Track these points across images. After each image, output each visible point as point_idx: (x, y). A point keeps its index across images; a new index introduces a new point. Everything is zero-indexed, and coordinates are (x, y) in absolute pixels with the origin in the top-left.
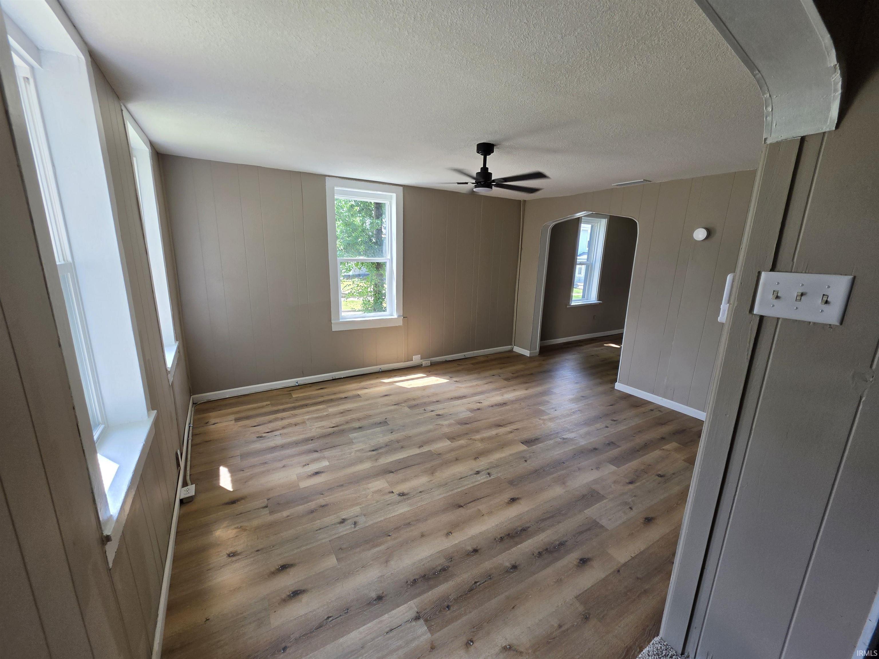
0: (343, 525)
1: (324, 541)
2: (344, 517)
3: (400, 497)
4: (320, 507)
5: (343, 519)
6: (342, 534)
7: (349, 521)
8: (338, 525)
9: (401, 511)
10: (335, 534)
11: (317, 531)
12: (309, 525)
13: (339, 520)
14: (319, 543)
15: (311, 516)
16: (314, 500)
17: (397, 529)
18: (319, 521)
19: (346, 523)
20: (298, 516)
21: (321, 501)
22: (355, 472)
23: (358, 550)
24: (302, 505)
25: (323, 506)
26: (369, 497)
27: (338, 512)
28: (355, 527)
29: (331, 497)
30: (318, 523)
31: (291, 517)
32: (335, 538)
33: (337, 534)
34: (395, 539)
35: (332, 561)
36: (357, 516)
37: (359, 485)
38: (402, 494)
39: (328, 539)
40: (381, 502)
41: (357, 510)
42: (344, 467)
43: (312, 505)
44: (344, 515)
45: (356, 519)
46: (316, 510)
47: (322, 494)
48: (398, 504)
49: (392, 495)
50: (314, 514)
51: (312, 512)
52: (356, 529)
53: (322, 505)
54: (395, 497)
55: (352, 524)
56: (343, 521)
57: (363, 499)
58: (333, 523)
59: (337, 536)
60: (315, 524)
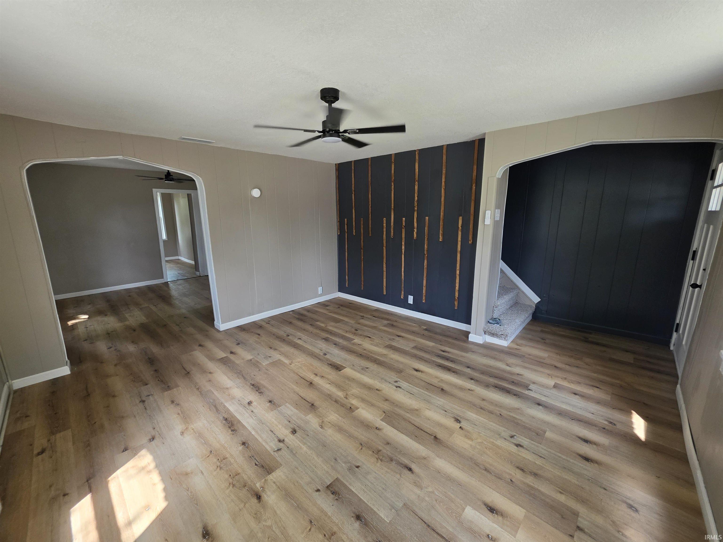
0: (522, 444)
1: (545, 448)
2: (516, 447)
3: (461, 421)
4: (525, 471)
5: (517, 447)
6: (528, 440)
7: (515, 442)
8: (525, 446)
9: (474, 416)
10: (533, 444)
11: (544, 458)
12: (547, 468)
13: (520, 449)
14: (549, 450)
15: (540, 472)
16: (524, 483)
17: (491, 412)
18: (537, 463)
19: (518, 443)
20: (551, 484)
21: (518, 475)
22: (459, 468)
23: (527, 425)
24: (539, 491)
25: (522, 470)
26: (479, 440)
27: (515, 453)
28: (515, 435)
29: (508, 471)
30: (539, 462)
31: (557, 488)
32: (536, 442)
33: (531, 443)
34: (500, 411)
35: (548, 434)
36: (505, 439)
37: (473, 455)
38: (458, 421)
39: (541, 446)
40: (477, 430)
41: (500, 442)
42: (460, 484)
43: (530, 480)
44: (514, 449)
45: (509, 438)
46: (530, 472)
47: (511, 480)
48: (469, 420)
49: (463, 427)
50: (535, 471)
51: (535, 475)
52: (515, 434)
53: (522, 472)
54: (464, 424)
55: (515, 439)
56: (518, 445)
57: (485, 443)
58: (527, 451)
59: (533, 442)
60: (542, 464)
